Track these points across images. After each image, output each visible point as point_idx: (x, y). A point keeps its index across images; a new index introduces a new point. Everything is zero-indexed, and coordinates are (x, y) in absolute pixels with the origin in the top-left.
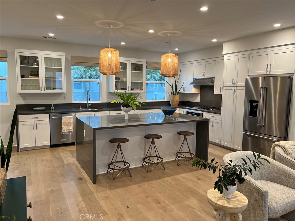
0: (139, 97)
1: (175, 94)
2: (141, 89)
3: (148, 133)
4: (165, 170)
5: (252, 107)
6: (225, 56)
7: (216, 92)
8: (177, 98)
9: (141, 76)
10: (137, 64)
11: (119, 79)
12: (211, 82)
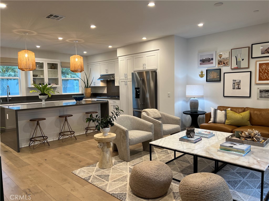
0: (56, 91)
1: (88, 88)
2: (57, 84)
3: (62, 114)
4: (76, 139)
5: (137, 92)
6: (119, 58)
7: (116, 84)
8: (89, 90)
9: (57, 73)
10: (53, 64)
11: (37, 76)
12: (113, 77)
